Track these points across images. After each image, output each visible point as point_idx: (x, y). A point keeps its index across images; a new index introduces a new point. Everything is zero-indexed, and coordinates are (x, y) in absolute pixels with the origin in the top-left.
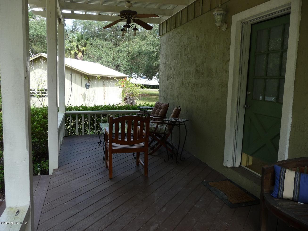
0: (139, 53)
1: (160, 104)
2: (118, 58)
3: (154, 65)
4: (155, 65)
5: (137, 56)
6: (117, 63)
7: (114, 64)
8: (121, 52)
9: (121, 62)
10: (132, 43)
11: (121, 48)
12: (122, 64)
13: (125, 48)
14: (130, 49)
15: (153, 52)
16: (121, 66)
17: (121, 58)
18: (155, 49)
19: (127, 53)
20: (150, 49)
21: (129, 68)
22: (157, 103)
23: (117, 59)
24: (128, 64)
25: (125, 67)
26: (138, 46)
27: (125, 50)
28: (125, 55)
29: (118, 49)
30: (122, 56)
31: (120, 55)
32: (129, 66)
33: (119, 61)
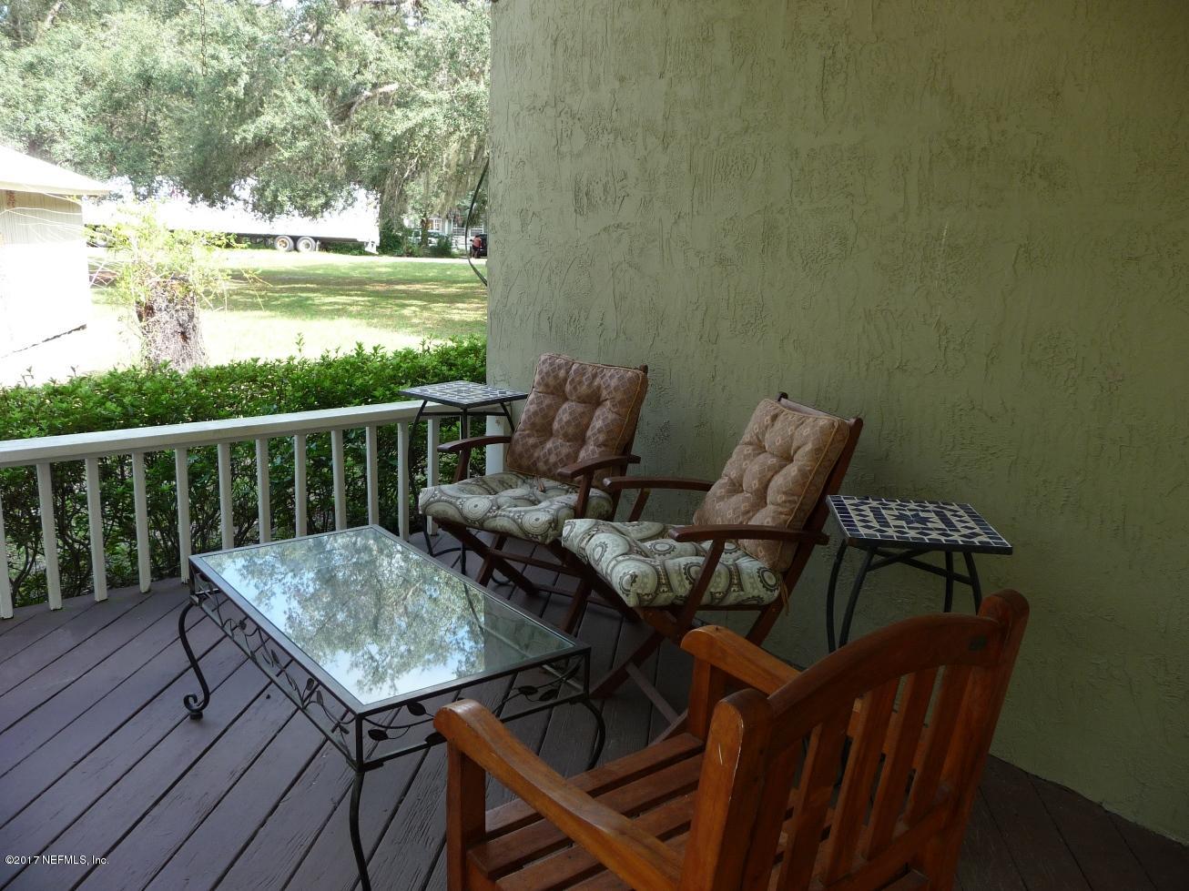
0: (147, 80)
1: (582, 371)
2: (39, 100)
3: (238, 138)
4: (244, 139)
5: (133, 98)
6: (31, 125)
7: (18, 130)
8: (49, 73)
9: (53, 121)
10: (98, 32)
11: (44, 52)
12: (62, 133)
13: (67, 55)
14: (93, 60)
15: (228, 77)
16: (54, 141)
17: (53, 99)
18: (237, 61)
19: (81, 78)
20: (214, 62)
21: (101, 154)
22: (560, 367)
23: (30, 106)
24: (92, 131)
25: (78, 147)
26: (135, 48)
27: (70, 62)
28: (71, 89)
29: (30, 59)
30: (58, 92)
31: (47, 84)
32: (97, 139)
33: (43, 113)
